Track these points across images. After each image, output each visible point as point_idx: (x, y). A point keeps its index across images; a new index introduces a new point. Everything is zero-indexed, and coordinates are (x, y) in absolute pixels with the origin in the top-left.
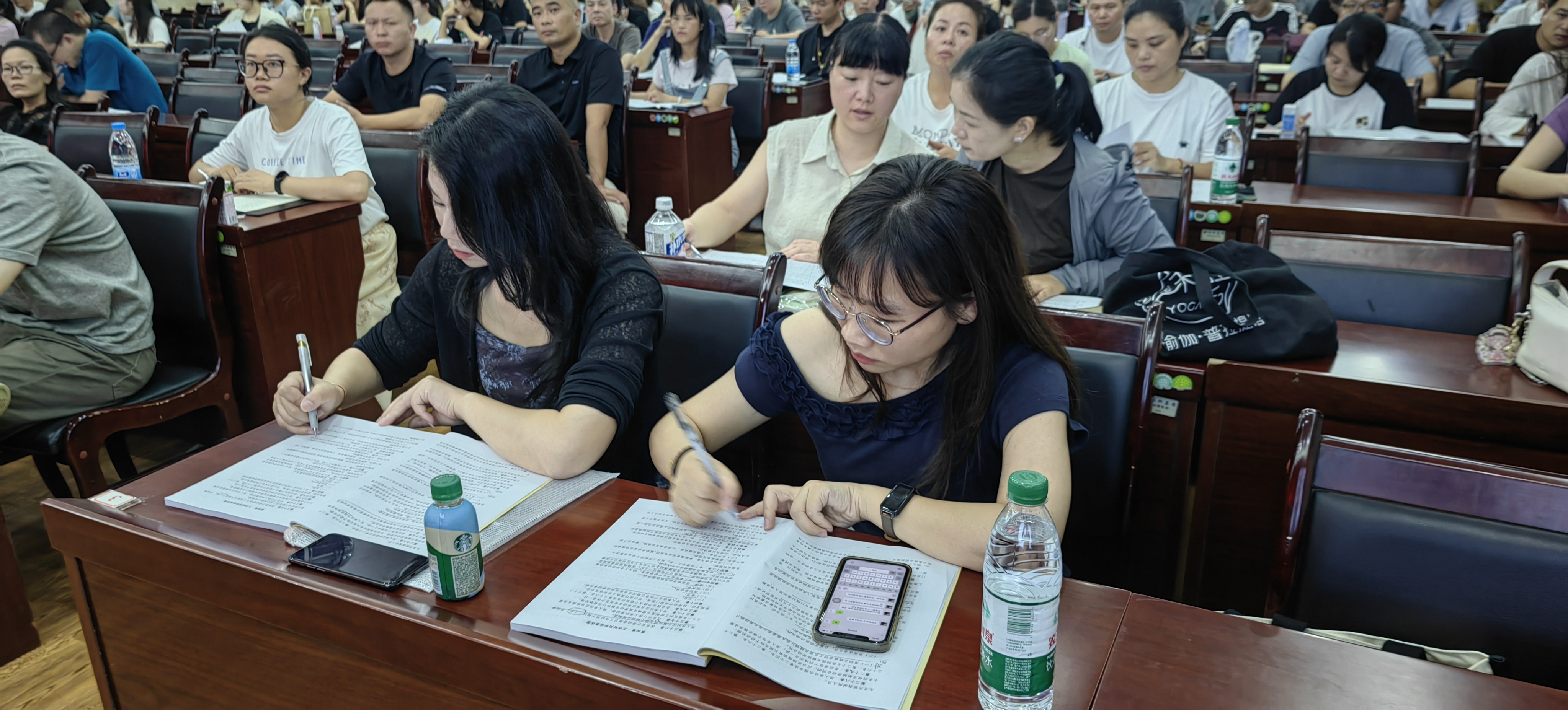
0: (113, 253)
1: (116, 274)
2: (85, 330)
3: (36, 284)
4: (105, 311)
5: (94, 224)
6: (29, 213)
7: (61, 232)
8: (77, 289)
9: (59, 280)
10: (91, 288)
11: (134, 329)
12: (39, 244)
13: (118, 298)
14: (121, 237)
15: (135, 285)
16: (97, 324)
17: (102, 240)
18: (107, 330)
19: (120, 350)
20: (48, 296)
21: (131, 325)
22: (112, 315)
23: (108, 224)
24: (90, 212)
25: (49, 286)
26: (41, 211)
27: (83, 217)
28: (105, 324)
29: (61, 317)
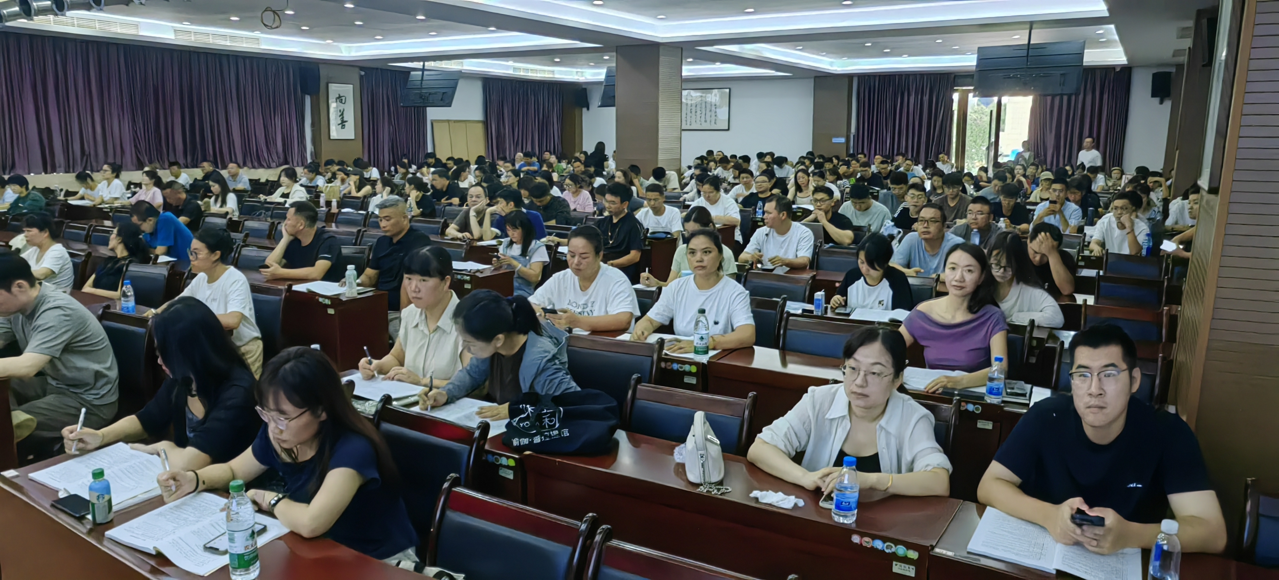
0: (100, 352)
1: (99, 363)
2: (82, 391)
3: (59, 365)
4: (91, 380)
5: (91, 337)
6: (57, 331)
7: (73, 341)
8: (79, 369)
9: (72, 365)
10: (87, 369)
11: (104, 392)
12: (61, 346)
13: (98, 375)
14: (107, 342)
15: (109, 369)
16: (88, 388)
17: (95, 345)
18: (93, 392)
19: (96, 402)
20: (65, 372)
21: (103, 391)
22: (95, 384)
23: (100, 336)
24: (90, 331)
25: (66, 367)
26: (63, 330)
27: (86, 334)
28: (91, 389)
29: (71, 383)
